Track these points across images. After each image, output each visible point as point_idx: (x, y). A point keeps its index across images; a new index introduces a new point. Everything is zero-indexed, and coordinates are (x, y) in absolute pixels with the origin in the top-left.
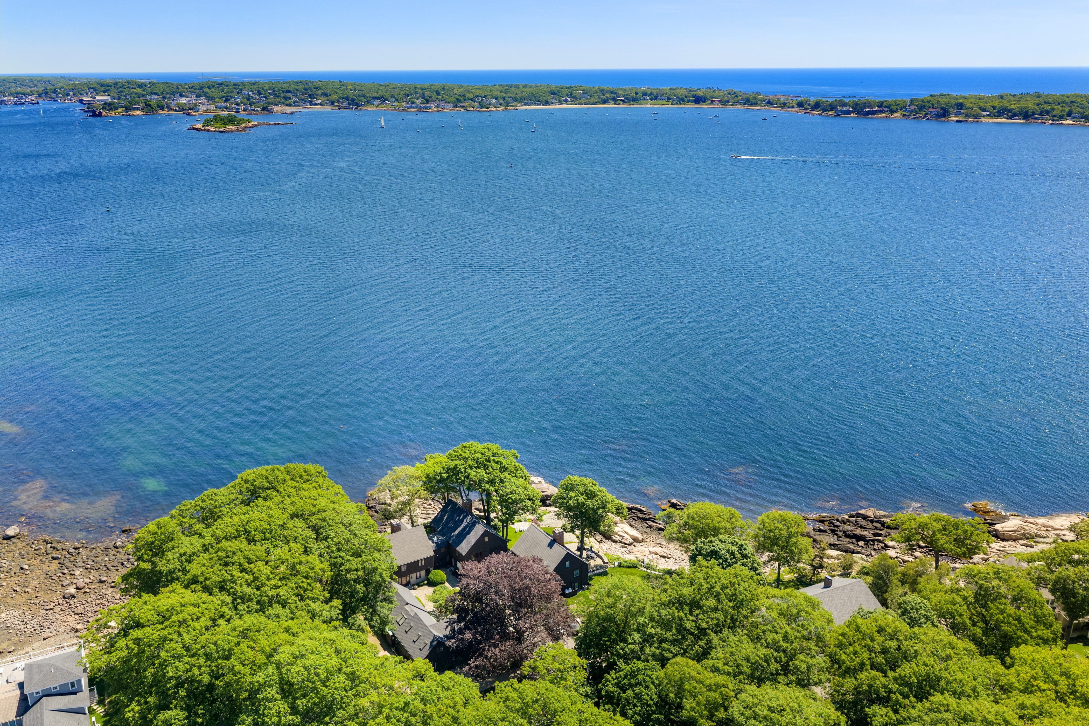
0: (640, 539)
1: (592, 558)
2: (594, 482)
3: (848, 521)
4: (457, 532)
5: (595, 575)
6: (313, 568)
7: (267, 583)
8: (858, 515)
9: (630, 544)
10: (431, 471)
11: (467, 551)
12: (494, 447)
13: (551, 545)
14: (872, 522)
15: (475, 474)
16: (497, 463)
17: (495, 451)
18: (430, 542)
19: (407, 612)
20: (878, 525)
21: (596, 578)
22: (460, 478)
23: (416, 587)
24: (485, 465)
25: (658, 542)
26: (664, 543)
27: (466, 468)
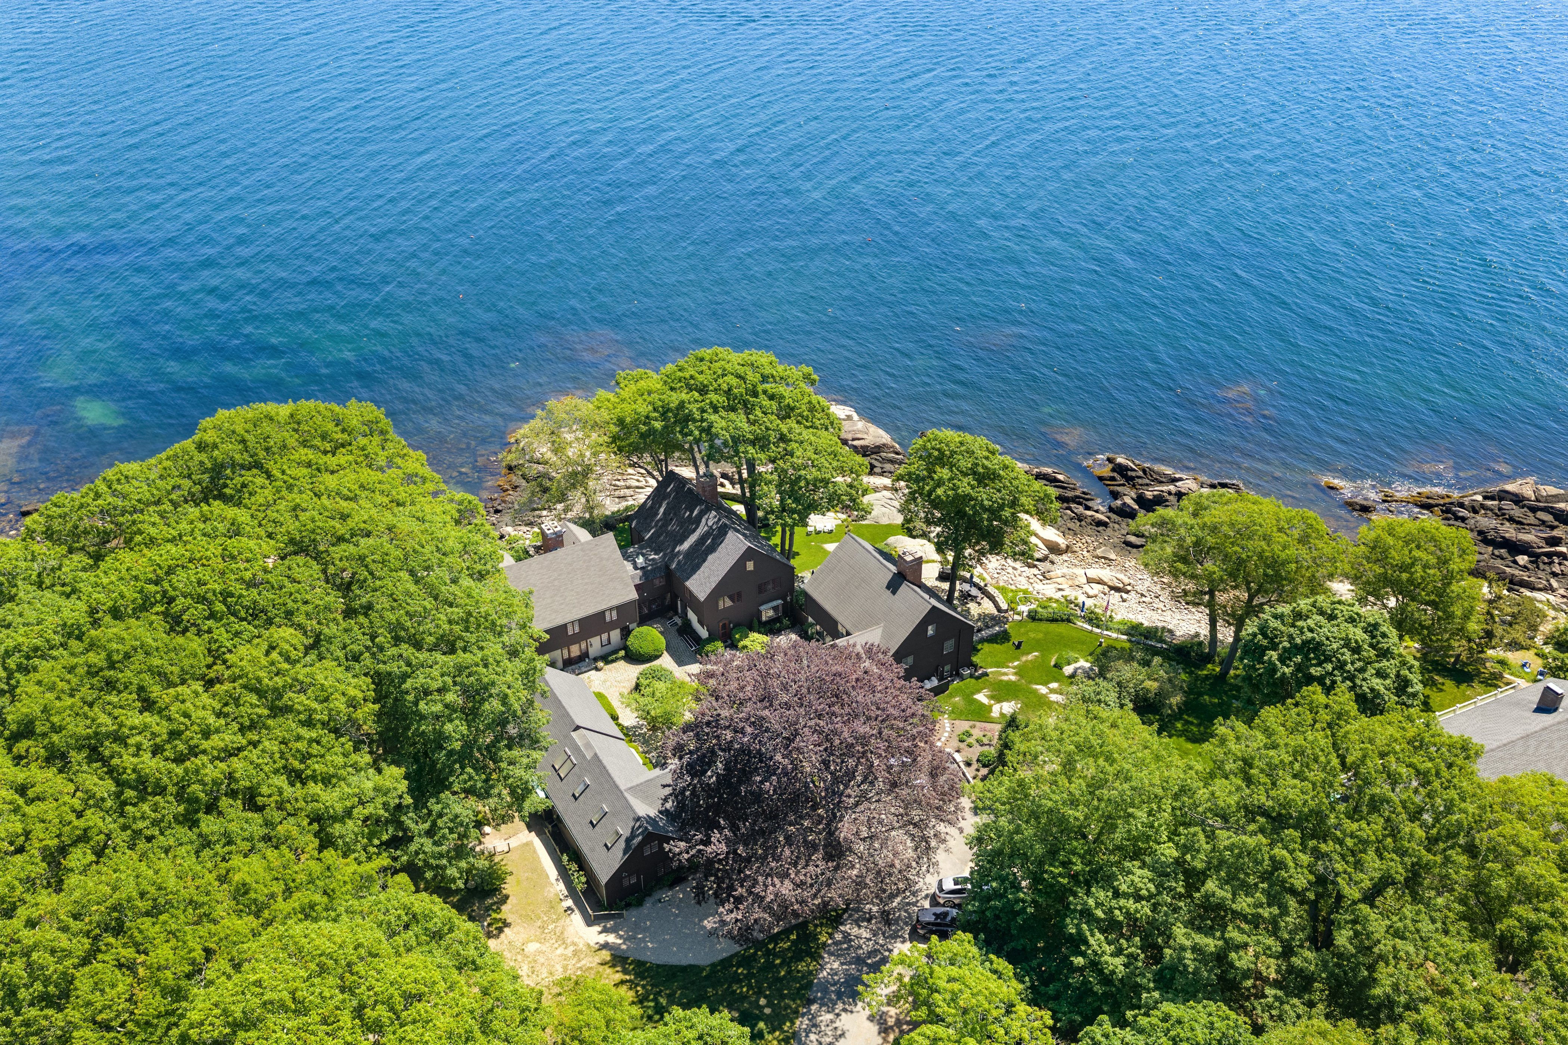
0: (1063, 546)
1: (974, 598)
2: (992, 446)
3: (1482, 506)
4: (686, 545)
5: (982, 641)
6: (326, 700)
7: (206, 745)
8: (1503, 495)
9: (1044, 559)
10: (627, 411)
11: (708, 591)
12: (764, 358)
13: (893, 586)
14: (1534, 510)
15: (724, 424)
16: (772, 397)
17: (768, 371)
18: (629, 566)
19: (576, 749)
20: (1548, 518)
21: (986, 648)
22: (691, 433)
23: (600, 664)
24: (745, 403)
25: (1099, 552)
26: (1113, 556)
27: (703, 411)
